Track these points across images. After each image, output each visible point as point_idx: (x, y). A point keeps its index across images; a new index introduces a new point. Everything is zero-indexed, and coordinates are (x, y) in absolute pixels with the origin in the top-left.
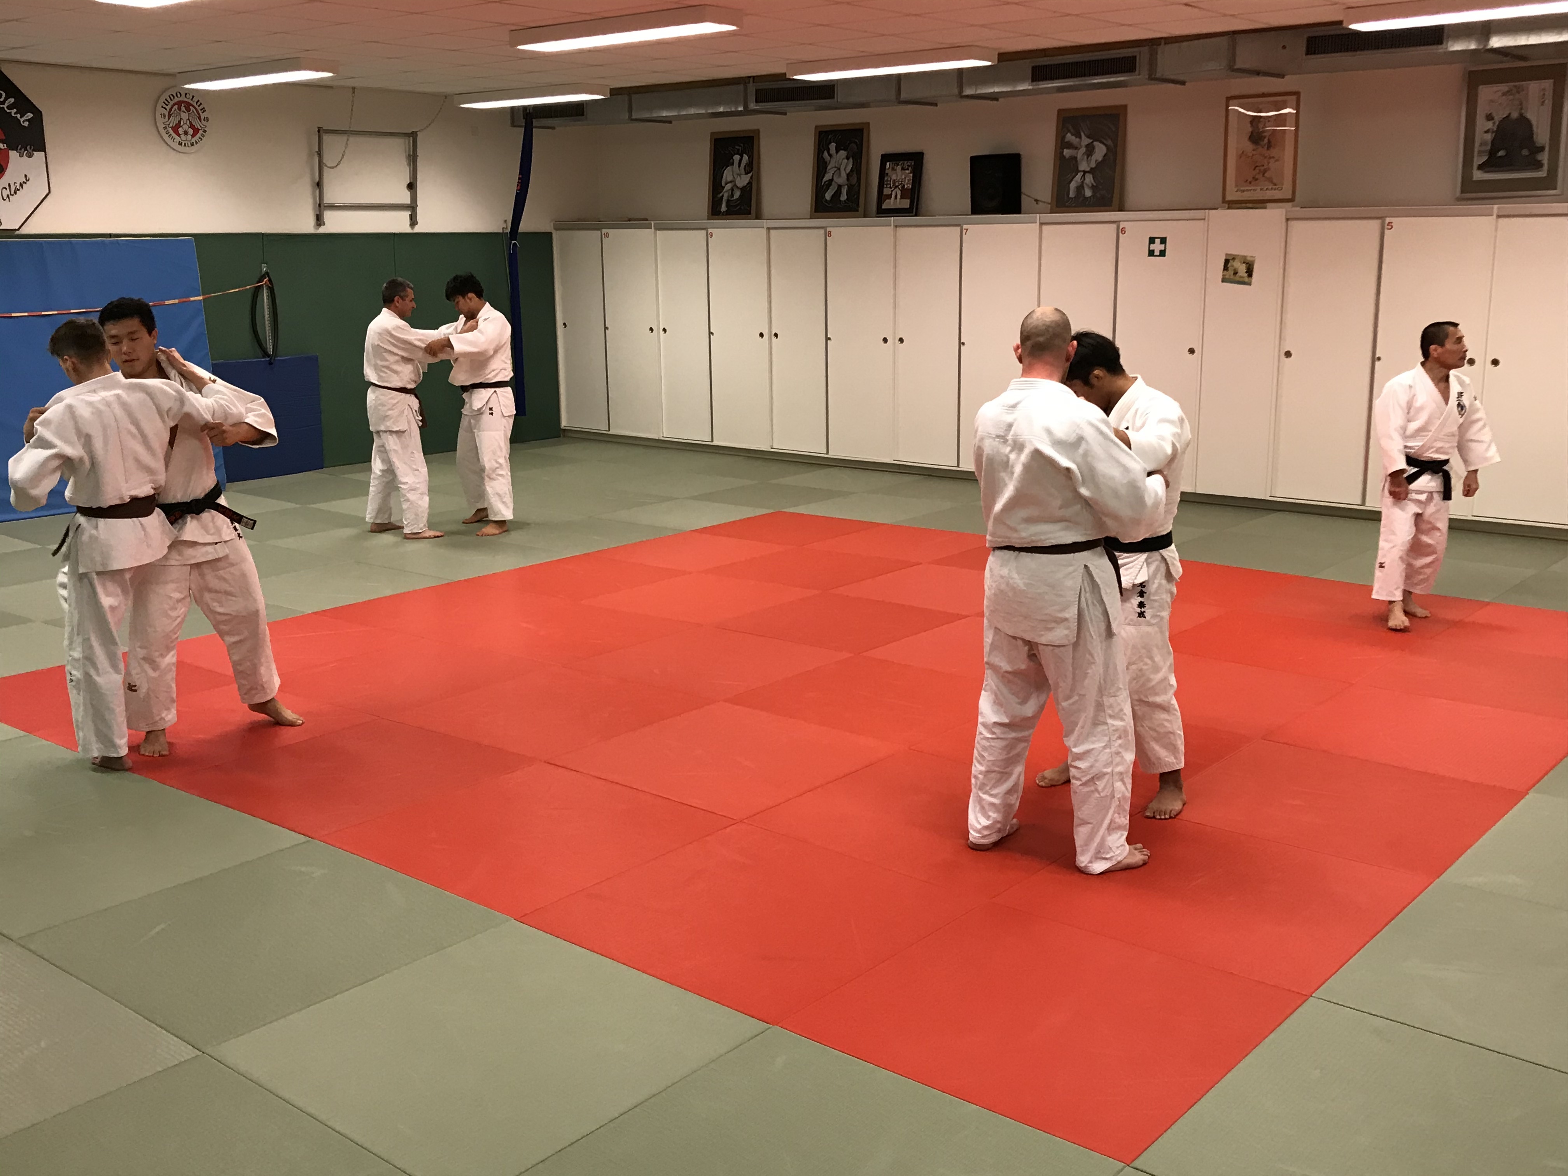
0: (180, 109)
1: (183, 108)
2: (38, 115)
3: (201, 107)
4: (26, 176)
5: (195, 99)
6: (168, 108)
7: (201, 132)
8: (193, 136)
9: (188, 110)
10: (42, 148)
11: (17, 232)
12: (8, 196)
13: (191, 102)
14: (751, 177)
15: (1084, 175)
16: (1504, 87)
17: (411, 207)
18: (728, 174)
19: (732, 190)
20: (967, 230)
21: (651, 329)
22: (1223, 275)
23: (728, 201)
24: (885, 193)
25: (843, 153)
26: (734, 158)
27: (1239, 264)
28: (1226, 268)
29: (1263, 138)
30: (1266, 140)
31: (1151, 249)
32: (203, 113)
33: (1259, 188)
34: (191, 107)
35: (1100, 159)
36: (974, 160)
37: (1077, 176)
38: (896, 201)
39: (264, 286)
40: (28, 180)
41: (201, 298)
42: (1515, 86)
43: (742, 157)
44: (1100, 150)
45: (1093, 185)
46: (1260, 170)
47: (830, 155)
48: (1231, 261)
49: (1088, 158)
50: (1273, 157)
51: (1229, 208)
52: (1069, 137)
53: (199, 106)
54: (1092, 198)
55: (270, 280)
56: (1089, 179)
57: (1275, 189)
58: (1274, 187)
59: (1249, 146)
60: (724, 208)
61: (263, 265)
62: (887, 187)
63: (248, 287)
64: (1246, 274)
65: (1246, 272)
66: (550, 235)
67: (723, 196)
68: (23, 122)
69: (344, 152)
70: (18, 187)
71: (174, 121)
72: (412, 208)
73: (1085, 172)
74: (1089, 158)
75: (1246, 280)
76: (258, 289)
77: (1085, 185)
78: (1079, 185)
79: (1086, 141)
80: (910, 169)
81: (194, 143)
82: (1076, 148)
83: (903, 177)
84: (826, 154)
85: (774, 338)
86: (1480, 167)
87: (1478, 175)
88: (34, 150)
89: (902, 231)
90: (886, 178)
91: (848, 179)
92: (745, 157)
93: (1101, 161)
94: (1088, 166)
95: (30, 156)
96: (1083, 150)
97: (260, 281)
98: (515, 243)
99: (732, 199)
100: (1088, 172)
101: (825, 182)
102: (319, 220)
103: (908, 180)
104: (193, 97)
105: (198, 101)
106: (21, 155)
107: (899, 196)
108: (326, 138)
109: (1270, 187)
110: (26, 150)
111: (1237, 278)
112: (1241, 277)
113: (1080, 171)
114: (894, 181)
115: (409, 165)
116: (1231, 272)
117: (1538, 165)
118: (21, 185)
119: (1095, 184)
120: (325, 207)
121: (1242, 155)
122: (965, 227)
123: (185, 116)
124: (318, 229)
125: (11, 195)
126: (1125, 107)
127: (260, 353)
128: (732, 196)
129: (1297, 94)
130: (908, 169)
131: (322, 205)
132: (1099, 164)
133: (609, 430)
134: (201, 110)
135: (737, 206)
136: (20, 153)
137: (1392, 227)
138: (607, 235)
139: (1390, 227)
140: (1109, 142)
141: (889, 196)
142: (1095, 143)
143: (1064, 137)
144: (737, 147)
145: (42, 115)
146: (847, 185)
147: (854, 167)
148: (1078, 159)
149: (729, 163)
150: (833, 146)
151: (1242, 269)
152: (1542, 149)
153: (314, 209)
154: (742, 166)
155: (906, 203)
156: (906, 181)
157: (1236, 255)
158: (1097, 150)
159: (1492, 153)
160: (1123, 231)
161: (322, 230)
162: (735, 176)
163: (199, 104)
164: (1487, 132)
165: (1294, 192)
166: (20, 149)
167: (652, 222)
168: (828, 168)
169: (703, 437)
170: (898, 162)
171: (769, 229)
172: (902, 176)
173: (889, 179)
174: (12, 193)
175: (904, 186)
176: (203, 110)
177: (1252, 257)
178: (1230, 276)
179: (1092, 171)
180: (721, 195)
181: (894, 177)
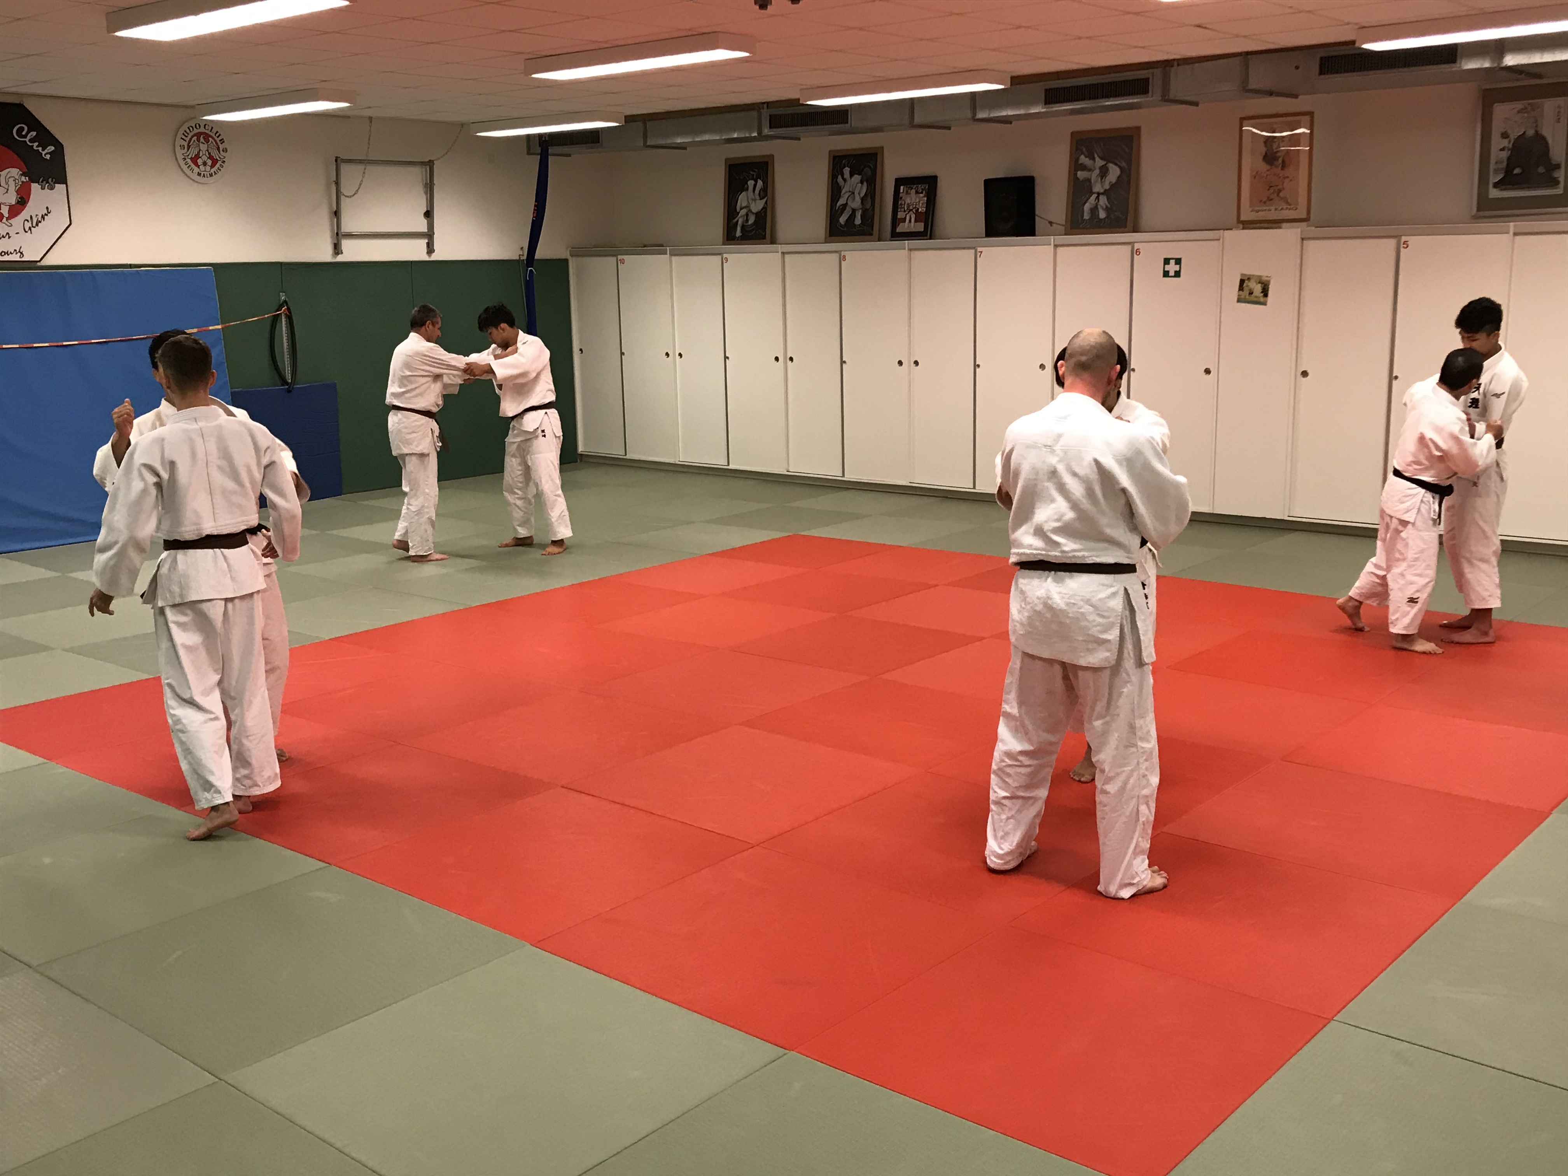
0: (198, 140)
1: (202, 140)
2: (60, 148)
3: (220, 138)
4: (47, 208)
5: (214, 131)
6: (188, 139)
7: (220, 163)
8: (212, 166)
9: (208, 141)
10: (63, 180)
11: (39, 264)
12: (30, 229)
13: (210, 133)
14: (766, 202)
15: (1098, 197)
16: (1519, 105)
17: (427, 235)
18: (742, 200)
19: (747, 215)
20: (981, 252)
21: (667, 354)
22: (1239, 295)
23: (743, 227)
24: (899, 217)
25: (857, 178)
26: (749, 183)
27: (1255, 284)
28: (1241, 288)
29: (1276, 159)
30: (1280, 159)
31: (1166, 270)
32: (221, 144)
33: (1273, 208)
34: (210, 139)
35: (1114, 181)
36: (987, 183)
37: (1091, 198)
38: (910, 225)
39: (283, 314)
40: (50, 213)
41: (219, 327)
42: (1529, 104)
43: (756, 182)
44: (1114, 172)
45: (1107, 207)
46: (1275, 190)
47: (845, 180)
48: (1246, 281)
49: (1101, 180)
50: (1288, 177)
51: (1243, 228)
52: (1083, 159)
53: (218, 137)
54: (1106, 219)
55: (288, 309)
56: (1103, 201)
57: (1290, 209)
58: (1289, 207)
59: (1263, 167)
60: (738, 233)
61: (281, 294)
62: (901, 211)
63: (266, 316)
64: (1262, 294)
65: (1262, 292)
66: (566, 261)
67: (738, 221)
68: (45, 155)
69: (362, 181)
70: (40, 219)
71: (193, 152)
72: (429, 236)
73: (1099, 194)
74: (1103, 180)
75: (1262, 300)
76: (276, 319)
77: (1099, 207)
78: (1092, 206)
79: (1099, 163)
80: (924, 192)
81: (213, 174)
82: (1090, 170)
83: (918, 200)
84: (840, 179)
85: (789, 362)
86: (1496, 185)
87: (1494, 193)
88: (54, 183)
89: (917, 254)
90: (900, 202)
91: (862, 203)
92: (760, 183)
93: (1115, 183)
94: (1102, 187)
95: (52, 188)
96: (1097, 172)
97: (279, 309)
98: (531, 270)
99: (747, 224)
100: (1102, 194)
101: (839, 207)
102: (337, 249)
103: (922, 204)
104: (212, 128)
105: (217, 132)
106: (43, 188)
107: (913, 220)
108: (344, 167)
109: (1285, 207)
110: (48, 182)
111: (1252, 298)
112: (1256, 297)
113: (1094, 193)
114: (909, 206)
115: (426, 193)
116: (1246, 292)
117: (1555, 183)
118: (43, 217)
119: (1109, 206)
120: (343, 235)
121: (1255, 176)
122: (979, 249)
123: (204, 147)
124: (336, 258)
125: (33, 227)
126: (1138, 129)
127: (279, 382)
128: (747, 221)
129: (1311, 114)
130: (922, 193)
131: (340, 235)
132: (1113, 186)
133: (626, 455)
134: (220, 141)
135: (753, 230)
136: (42, 185)
137: (1407, 247)
138: (623, 262)
139: (1405, 246)
140: (1124, 164)
141: (904, 220)
142: (1111, 165)
143: (1077, 159)
144: (751, 173)
145: (63, 148)
146: (862, 209)
147: (869, 191)
148: (1092, 181)
149: (743, 188)
150: (847, 171)
151: (1258, 289)
152: (1558, 166)
153: (332, 237)
154: (757, 191)
155: (920, 227)
156: (921, 205)
157: (1250, 275)
158: (1110, 170)
159: (1508, 170)
160: (1138, 252)
161: (340, 259)
162: (750, 202)
163: (217, 135)
164: (1502, 150)
165: (1309, 212)
166: (42, 182)
167: (668, 248)
168: (843, 191)
169: (719, 461)
170: (912, 186)
171: (783, 253)
172: (916, 199)
173: (903, 203)
174: (34, 225)
175: (918, 209)
176: (222, 141)
177: (1267, 277)
178: (1245, 296)
179: (1106, 193)
180: (736, 220)
181: (908, 201)
